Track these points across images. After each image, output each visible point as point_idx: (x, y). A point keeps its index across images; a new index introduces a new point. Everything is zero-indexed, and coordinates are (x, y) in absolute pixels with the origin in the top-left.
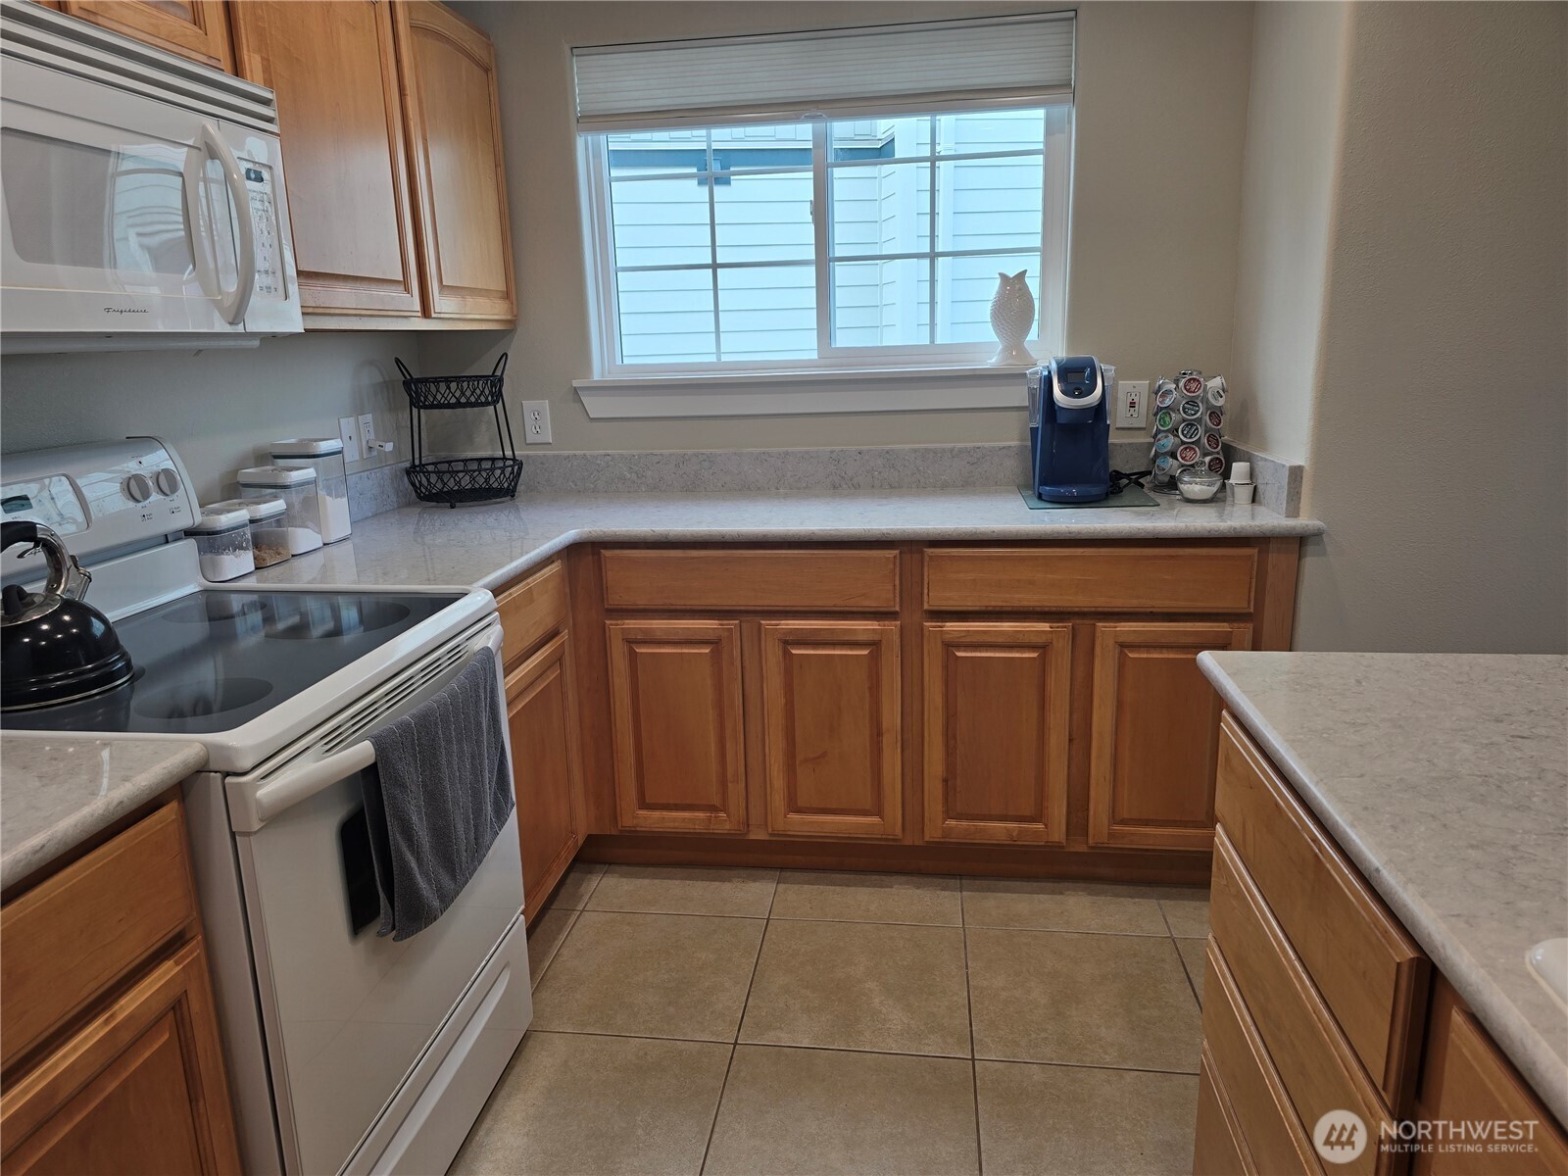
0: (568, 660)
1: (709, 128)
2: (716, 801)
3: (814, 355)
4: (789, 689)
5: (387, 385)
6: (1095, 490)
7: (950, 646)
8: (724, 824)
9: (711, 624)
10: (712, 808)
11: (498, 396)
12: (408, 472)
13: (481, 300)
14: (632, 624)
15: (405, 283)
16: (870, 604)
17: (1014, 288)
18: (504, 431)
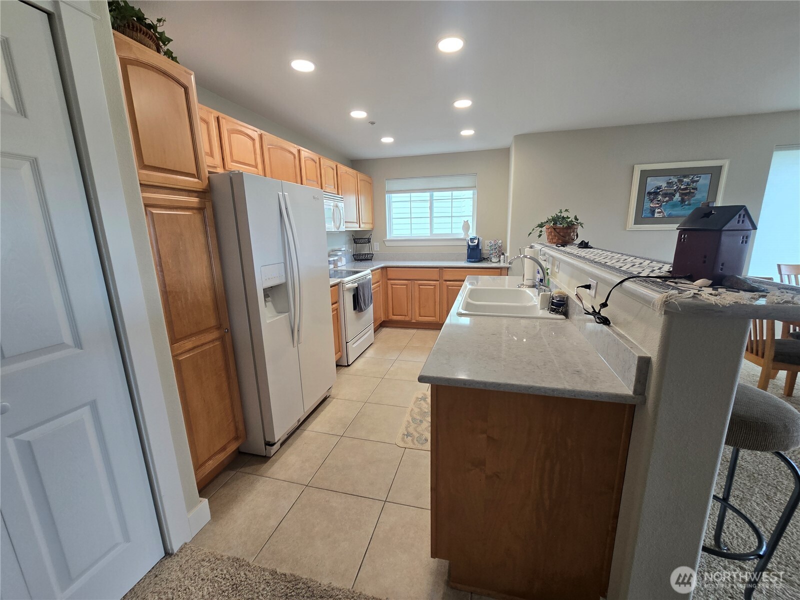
0: (381, 286)
1: (410, 193)
2: (406, 314)
3: (429, 235)
4: (420, 294)
5: (350, 239)
6: (477, 260)
7: (448, 286)
8: (407, 319)
9: (406, 282)
10: (405, 316)
11: (369, 242)
12: (353, 255)
13: (368, 225)
14: (392, 281)
15: (357, 223)
16: (434, 279)
17: (466, 223)
18: (371, 248)
